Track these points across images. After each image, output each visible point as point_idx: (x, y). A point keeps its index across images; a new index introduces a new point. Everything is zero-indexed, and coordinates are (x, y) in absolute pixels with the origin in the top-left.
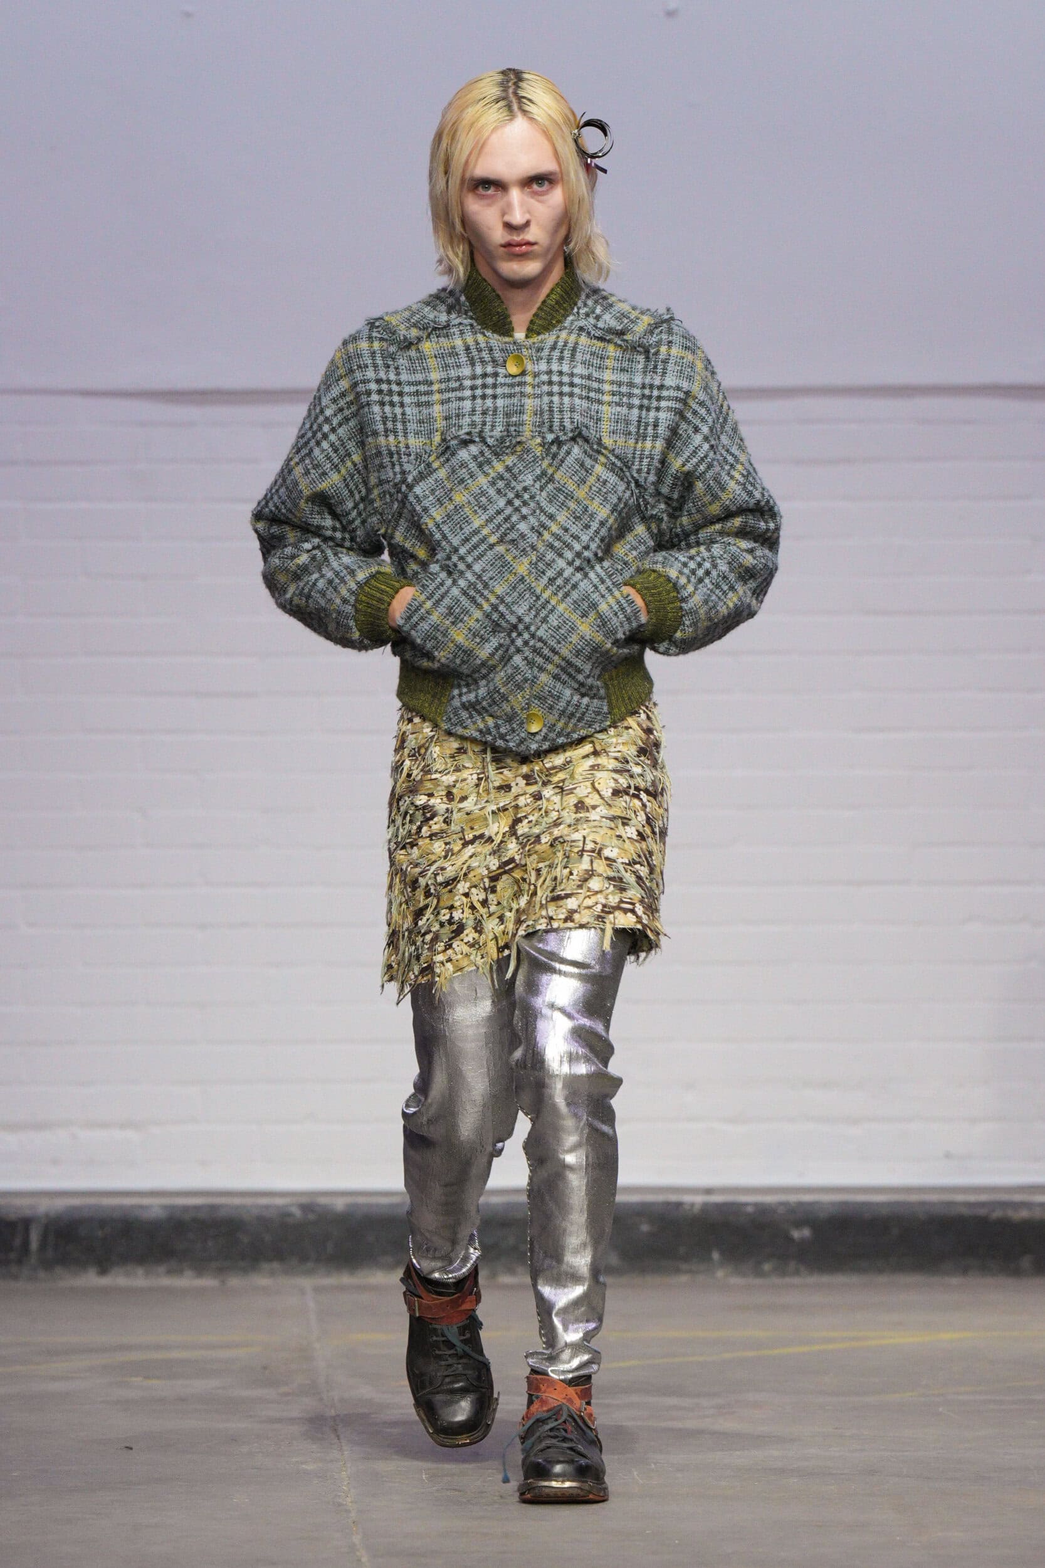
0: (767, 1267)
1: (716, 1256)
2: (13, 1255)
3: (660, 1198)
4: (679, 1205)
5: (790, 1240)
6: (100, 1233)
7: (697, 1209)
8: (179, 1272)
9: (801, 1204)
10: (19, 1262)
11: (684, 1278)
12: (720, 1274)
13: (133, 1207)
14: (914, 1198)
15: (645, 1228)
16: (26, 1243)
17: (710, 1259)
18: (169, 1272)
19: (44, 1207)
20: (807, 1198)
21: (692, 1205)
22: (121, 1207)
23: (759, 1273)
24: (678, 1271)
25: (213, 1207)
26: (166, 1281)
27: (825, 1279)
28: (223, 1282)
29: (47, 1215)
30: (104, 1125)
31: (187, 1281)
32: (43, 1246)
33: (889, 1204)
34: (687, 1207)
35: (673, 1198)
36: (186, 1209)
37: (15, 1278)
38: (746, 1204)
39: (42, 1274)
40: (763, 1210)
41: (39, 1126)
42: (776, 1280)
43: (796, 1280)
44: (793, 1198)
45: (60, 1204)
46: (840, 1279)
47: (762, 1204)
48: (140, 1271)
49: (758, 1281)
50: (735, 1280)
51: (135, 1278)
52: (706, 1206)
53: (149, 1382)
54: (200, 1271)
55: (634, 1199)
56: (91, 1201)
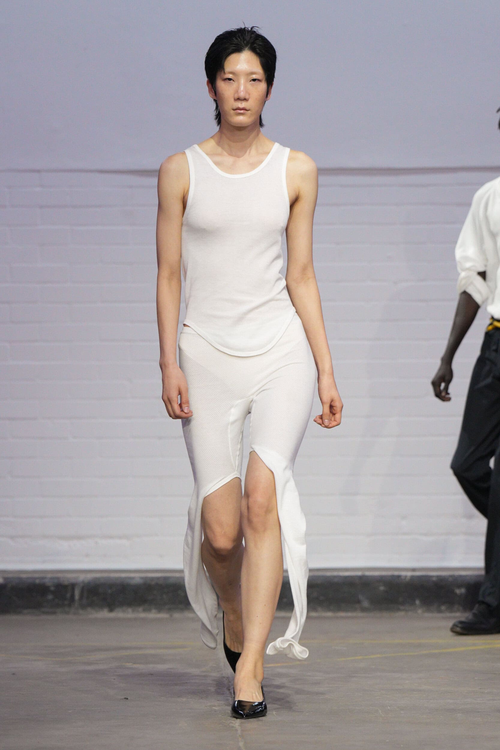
0: (443, 608)
1: (418, 602)
2: (66, 602)
3: (389, 573)
4: (399, 577)
5: (455, 594)
6: (110, 591)
7: (408, 578)
8: (149, 610)
9: (461, 576)
10: (70, 605)
11: (402, 613)
12: (420, 611)
13: (126, 578)
15: (382, 588)
16: (73, 596)
17: (415, 604)
18: (144, 610)
19: (82, 578)
20: (463, 573)
21: (406, 576)
22: (120, 578)
23: (440, 611)
24: (399, 610)
25: (165, 578)
26: (143, 615)
28: (171, 616)
29: (83, 582)
30: (111, 537)
31: (153, 615)
32: (81, 597)
34: (403, 578)
35: (396, 573)
36: (152, 579)
37: (67, 613)
38: (432, 576)
39: (81, 612)
40: (441, 579)
41: (79, 538)
42: (448, 615)
44: (456, 573)
45: (90, 576)
47: (440, 576)
48: (130, 610)
49: (439, 615)
50: (427, 615)
51: (127, 614)
52: (412, 577)
53: (135, 666)
54: (160, 610)
55: (376, 573)
56: (105, 575)
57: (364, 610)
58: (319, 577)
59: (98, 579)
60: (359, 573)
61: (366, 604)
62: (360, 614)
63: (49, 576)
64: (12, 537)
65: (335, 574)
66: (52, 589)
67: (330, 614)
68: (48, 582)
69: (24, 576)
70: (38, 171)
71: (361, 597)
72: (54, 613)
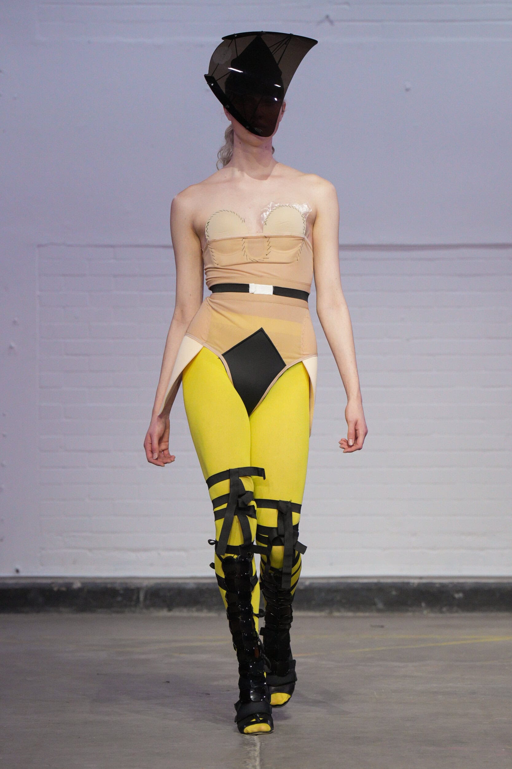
0: (444, 609)
1: (423, 605)
2: (133, 603)
3: (400, 581)
4: (408, 583)
5: (454, 598)
6: (169, 594)
7: (415, 585)
8: (201, 610)
9: (458, 583)
10: (136, 606)
11: (410, 614)
12: (425, 612)
13: (183, 583)
14: (505, 581)
15: (394, 593)
16: (138, 598)
17: (421, 606)
18: (198, 610)
19: (145, 583)
20: (461, 581)
21: (414, 583)
22: (177, 583)
23: (441, 612)
24: (407, 611)
26: (196, 614)
27: (469, 614)
29: (147, 586)
30: (171, 550)
31: (204, 614)
32: (145, 599)
33: (494, 583)
34: (411, 585)
35: (406, 581)
37: (134, 612)
38: (434, 584)
39: (145, 611)
40: (443, 585)
41: (145, 550)
42: (448, 615)
43: (456, 615)
44: (456, 581)
45: (152, 582)
46: (474, 614)
47: (442, 583)
48: (185, 610)
49: (440, 615)
50: (432, 615)
51: (184, 613)
52: (419, 584)
53: (182, 655)
54: (210, 610)
55: (389, 581)
56: (165, 581)
57: (379, 611)
58: (341, 583)
59: (160, 584)
60: (375, 581)
61: (380, 606)
62: (375, 614)
63: (119, 581)
64: (90, 550)
65: (355, 581)
66: (121, 592)
67: (350, 614)
68: (118, 587)
69: (98, 581)
70: (112, 246)
71: (376, 600)
72: (122, 612)
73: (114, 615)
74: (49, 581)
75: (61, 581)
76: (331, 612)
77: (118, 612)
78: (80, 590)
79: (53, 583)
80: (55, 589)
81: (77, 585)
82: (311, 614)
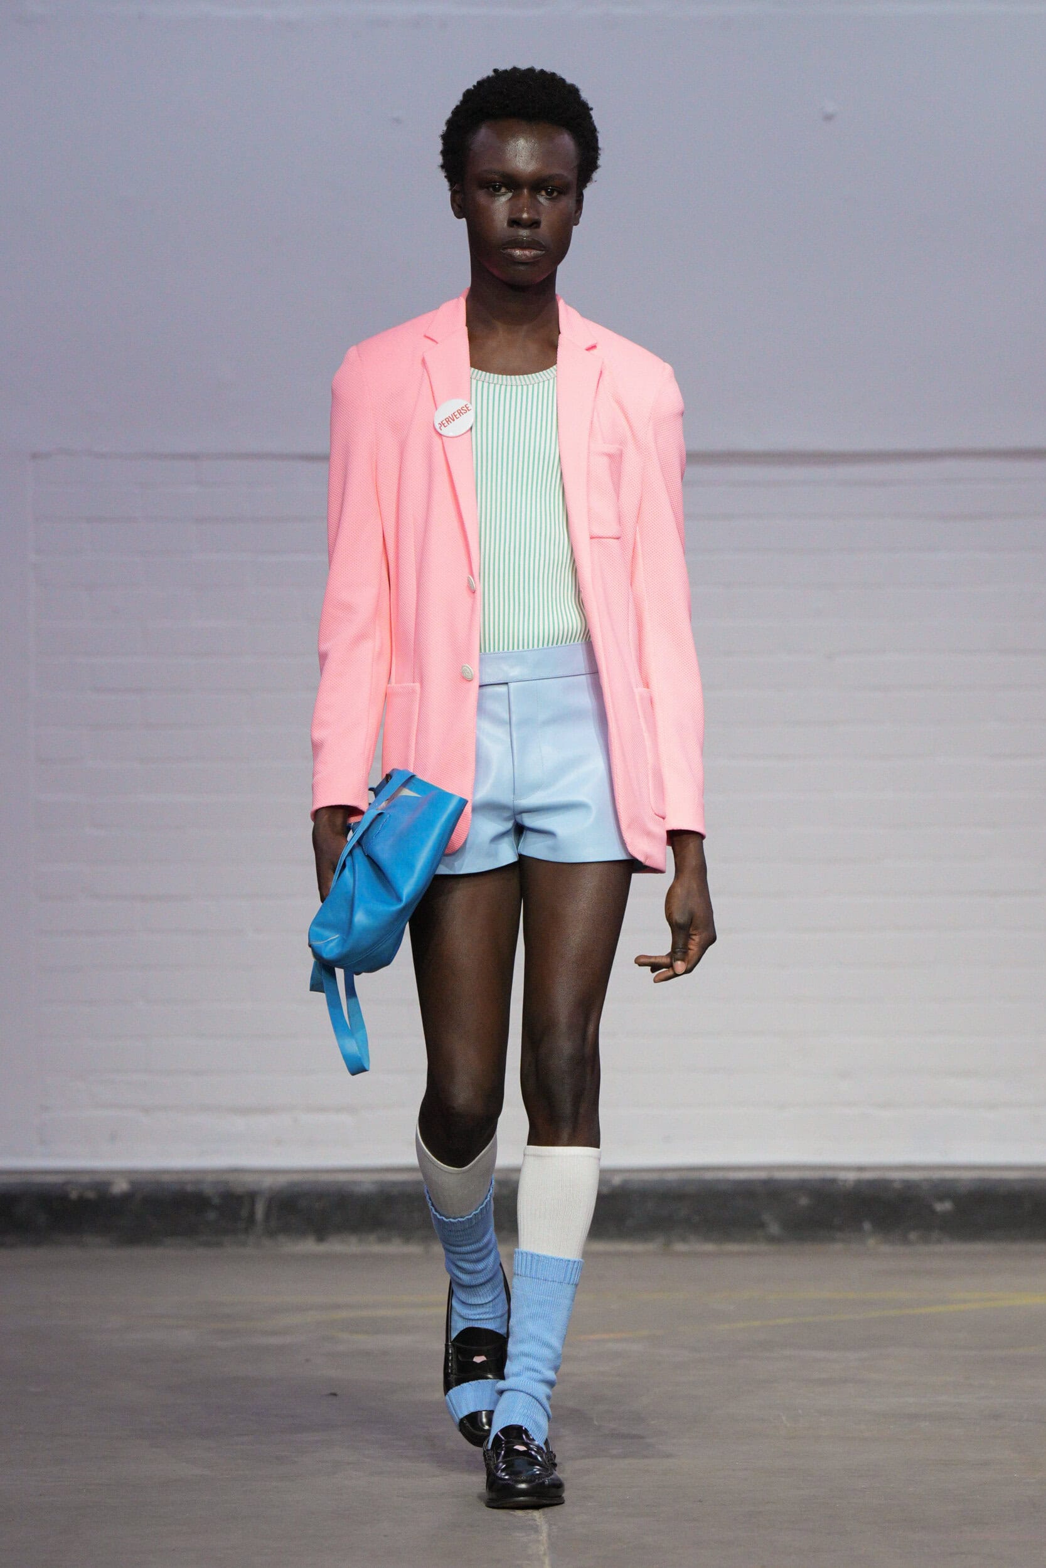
0: (913, 1236)
1: (867, 1226)
2: (240, 1225)
3: (817, 1175)
4: (833, 1181)
5: (933, 1212)
6: (318, 1206)
7: (850, 1184)
8: (388, 1240)
9: (943, 1180)
10: (246, 1231)
11: (838, 1246)
12: (871, 1242)
13: (348, 1182)
15: (804, 1201)
16: (252, 1214)
17: (862, 1229)
18: (381, 1240)
19: (268, 1182)
20: (949, 1175)
21: (845, 1181)
22: (338, 1182)
23: (905, 1241)
24: (833, 1240)
26: (377, 1248)
27: (966, 1247)
28: (428, 1249)
29: (270, 1189)
30: (322, 1110)
31: (395, 1247)
32: (267, 1215)
33: (1019, 1180)
34: (841, 1184)
35: (829, 1175)
37: (243, 1244)
38: (891, 1182)
39: (266, 1241)
40: (909, 1185)
41: (266, 1110)
42: (923, 1248)
43: (939, 1248)
44: (937, 1175)
45: (282, 1180)
46: (978, 1247)
47: (908, 1181)
48: (354, 1239)
49: (904, 1249)
50: (886, 1248)
51: (351, 1246)
52: (859, 1182)
54: (407, 1240)
55: (794, 1175)
56: (311, 1177)
57: (772, 1239)
58: (691, 1181)
59: (299, 1184)
60: (763, 1175)
61: (774, 1229)
62: (763, 1247)
63: (210, 1178)
65: (720, 1175)
66: (216, 1201)
67: (710, 1247)
68: (208, 1190)
69: (166, 1178)
70: (194, 457)
71: (766, 1217)
72: (219, 1244)
73: (201, 1251)
74: (59, 1179)
75: (86, 1179)
76: (668, 1243)
77: (207, 1244)
78: (126, 1197)
79: (66, 1184)
80: (74, 1195)
81: (121, 1186)
82: (625, 1247)
